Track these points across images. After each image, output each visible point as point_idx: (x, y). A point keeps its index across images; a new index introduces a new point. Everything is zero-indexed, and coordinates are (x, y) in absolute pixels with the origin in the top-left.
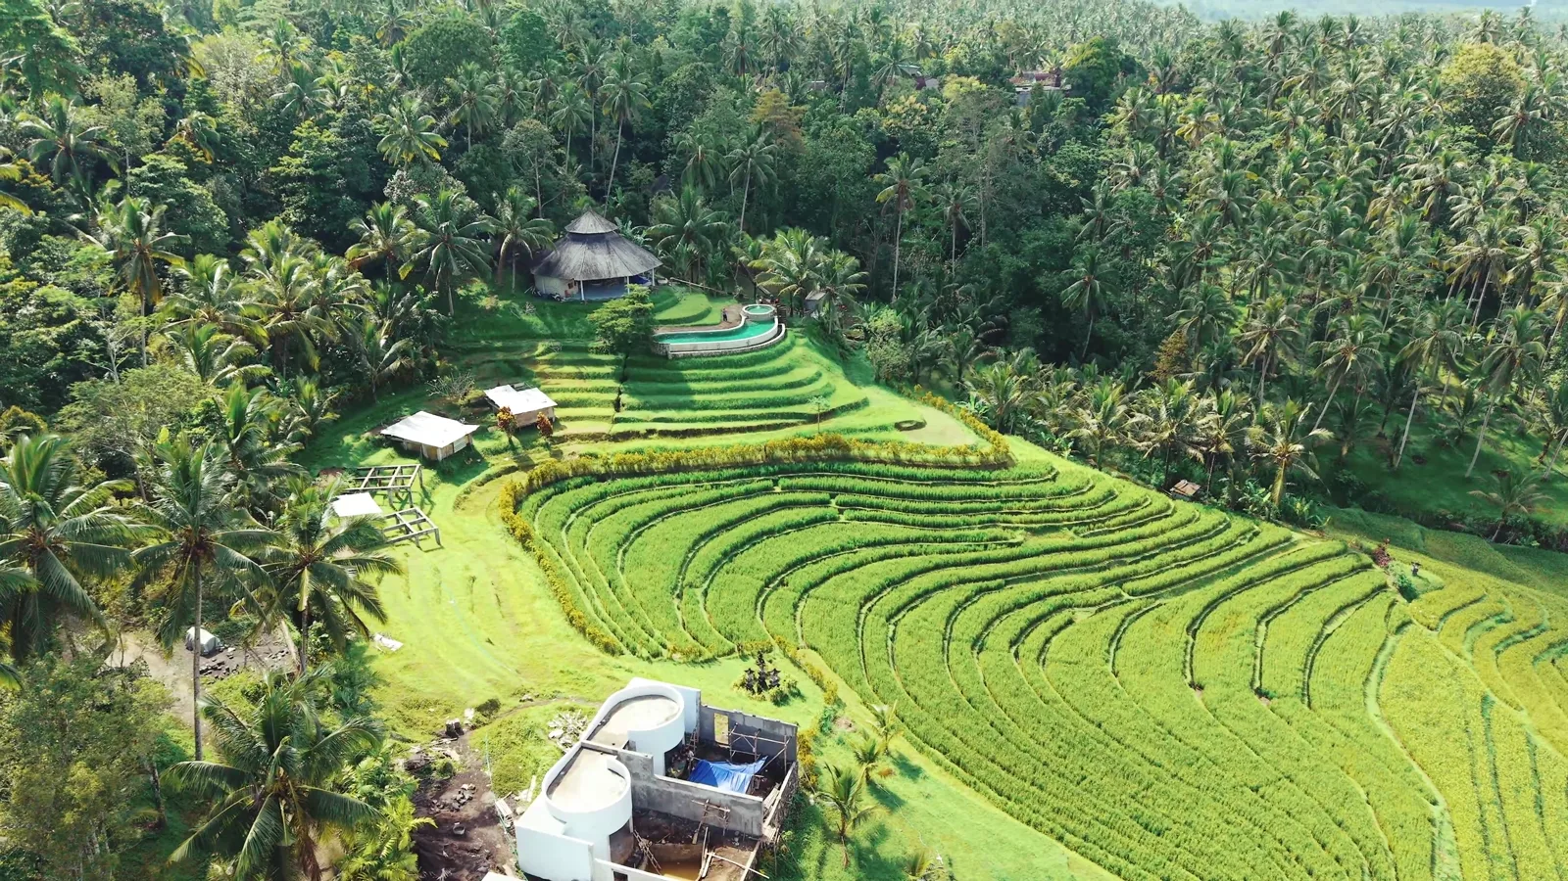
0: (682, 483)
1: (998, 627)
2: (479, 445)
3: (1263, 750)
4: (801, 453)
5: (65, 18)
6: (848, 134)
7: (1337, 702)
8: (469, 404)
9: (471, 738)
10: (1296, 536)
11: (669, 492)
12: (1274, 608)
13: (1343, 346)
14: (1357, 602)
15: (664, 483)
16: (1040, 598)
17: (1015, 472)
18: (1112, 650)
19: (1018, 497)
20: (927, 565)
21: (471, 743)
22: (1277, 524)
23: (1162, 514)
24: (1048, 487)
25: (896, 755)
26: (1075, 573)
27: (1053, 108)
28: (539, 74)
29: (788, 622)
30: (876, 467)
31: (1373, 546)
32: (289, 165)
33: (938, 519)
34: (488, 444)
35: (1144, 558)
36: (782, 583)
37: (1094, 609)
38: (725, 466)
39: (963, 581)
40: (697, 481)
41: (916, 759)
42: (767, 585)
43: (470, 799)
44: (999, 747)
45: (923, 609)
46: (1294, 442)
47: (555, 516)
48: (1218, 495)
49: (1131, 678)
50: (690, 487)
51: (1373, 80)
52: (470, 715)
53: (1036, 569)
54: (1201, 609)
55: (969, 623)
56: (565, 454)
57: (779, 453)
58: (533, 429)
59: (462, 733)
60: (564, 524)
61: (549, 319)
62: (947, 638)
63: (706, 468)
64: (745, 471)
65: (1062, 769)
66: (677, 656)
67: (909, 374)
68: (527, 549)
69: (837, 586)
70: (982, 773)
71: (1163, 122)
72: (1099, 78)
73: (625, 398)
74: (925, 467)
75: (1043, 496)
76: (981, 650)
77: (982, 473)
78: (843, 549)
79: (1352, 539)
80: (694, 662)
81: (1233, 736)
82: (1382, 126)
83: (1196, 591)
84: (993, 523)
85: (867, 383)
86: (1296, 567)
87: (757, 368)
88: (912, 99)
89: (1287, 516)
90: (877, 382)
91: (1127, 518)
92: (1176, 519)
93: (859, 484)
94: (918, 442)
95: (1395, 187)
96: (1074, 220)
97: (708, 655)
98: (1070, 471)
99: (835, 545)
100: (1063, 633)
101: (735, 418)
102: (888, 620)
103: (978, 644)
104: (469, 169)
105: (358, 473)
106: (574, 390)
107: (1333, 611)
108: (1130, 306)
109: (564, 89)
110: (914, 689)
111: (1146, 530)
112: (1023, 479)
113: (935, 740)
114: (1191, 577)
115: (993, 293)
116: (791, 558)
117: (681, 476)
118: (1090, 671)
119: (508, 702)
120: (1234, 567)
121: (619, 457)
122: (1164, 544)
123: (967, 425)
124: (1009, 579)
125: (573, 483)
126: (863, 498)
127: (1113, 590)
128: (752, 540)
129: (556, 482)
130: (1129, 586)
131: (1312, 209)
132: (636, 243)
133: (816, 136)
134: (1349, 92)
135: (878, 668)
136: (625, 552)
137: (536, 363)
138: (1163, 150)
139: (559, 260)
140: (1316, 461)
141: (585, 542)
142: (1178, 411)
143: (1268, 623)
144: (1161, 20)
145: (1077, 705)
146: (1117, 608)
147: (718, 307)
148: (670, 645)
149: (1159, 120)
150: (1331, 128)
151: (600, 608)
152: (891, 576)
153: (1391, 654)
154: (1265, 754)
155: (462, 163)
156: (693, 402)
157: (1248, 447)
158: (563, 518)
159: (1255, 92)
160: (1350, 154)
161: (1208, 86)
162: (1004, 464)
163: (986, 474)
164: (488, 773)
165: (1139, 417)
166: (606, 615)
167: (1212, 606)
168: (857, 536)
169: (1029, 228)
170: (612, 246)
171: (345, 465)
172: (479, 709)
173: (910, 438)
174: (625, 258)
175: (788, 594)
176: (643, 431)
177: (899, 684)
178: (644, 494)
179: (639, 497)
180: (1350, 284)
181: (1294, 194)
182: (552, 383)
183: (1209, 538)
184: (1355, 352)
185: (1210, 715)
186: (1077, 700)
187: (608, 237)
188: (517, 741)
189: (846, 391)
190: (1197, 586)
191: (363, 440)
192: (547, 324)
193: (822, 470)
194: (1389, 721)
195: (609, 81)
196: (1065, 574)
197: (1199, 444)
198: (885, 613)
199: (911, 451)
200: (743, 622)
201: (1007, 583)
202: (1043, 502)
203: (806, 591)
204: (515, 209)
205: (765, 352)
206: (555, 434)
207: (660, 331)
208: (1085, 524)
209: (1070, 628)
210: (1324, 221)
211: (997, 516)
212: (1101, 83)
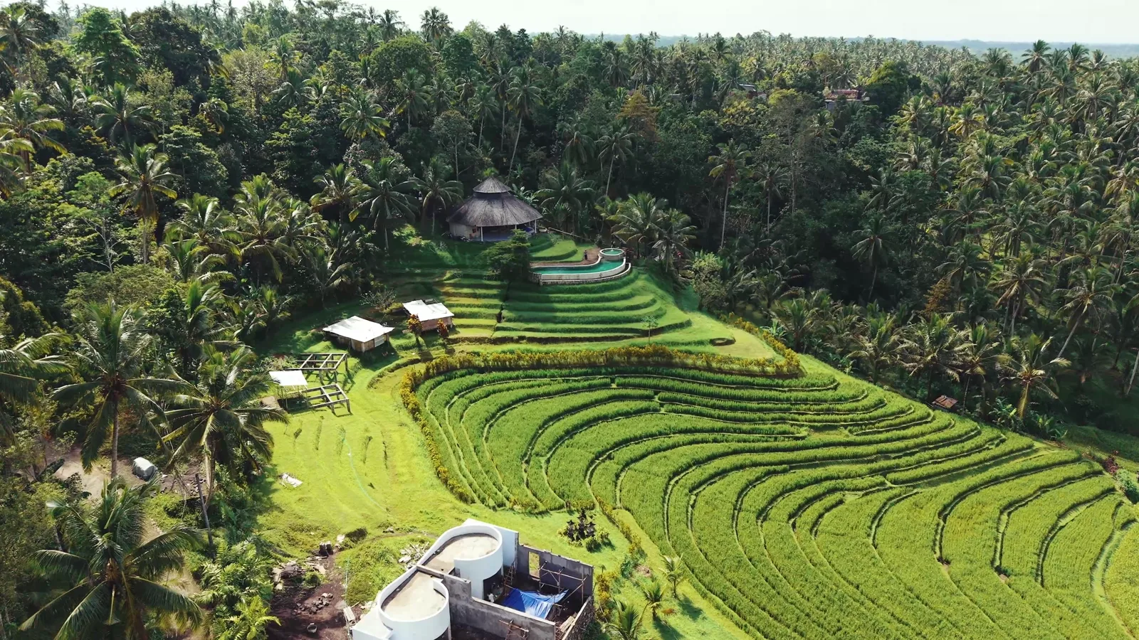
0: (541, 377)
1: (781, 502)
2: (395, 343)
3: (999, 618)
4: (634, 359)
5: (133, 33)
6: (691, 127)
7: (1067, 582)
8: (391, 313)
9: (338, 558)
10: (1037, 445)
11: (530, 383)
12: (1016, 502)
13: (1081, 293)
14: (1088, 501)
15: (527, 377)
16: (817, 481)
17: (804, 381)
18: (874, 527)
19: (805, 401)
20: (726, 450)
21: (337, 561)
22: (1021, 434)
23: (922, 420)
24: (830, 394)
25: (682, 598)
26: (848, 463)
27: (854, 113)
28: (463, 80)
29: (610, 487)
30: (692, 372)
31: (1104, 457)
32: (278, 139)
33: (739, 414)
34: (402, 342)
35: (906, 455)
36: (610, 457)
37: (861, 493)
38: (575, 366)
39: (755, 465)
40: (552, 376)
41: (699, 602)
42: (597, 458)
43: (327, 605)
44: (770, 599)
45: (719, 484)
46: (1037, 368)
47: (442, 397)
48: (972, 409)
49: (887, 550)
50: (547, 380)
51: (1112, 91)
52: (341, 539)
53: (816, 458)
54: (951, 498)
55: (756, 498)
56: (457, 351)
57: (616, 358)
58: (435, 332)
59: (332, 553)
60: (448, 403)
61: (457, 253)
62: (737, 508)
63: (560, 366)
64: (590, 371)
65: (822, 620)
66: (517, 507)
67: (726, 304)
68: (416, 419)
69: (652, 462)
70: (753, 618)
71: (939, 122)
72: (892, 92)
73: (505, 313)
74: (732, 374)
75: (826, 401)
76: (765, 520)
77: (776, 380)
78: (661, 434)
79: (1087, 450)
80: (530, 513)
81: (972, 604)
82: (1119, 126)
83: (948, 485)
84: (783, 420)
85: (692, 310)
86: (1037, 469)
87: (606, 294)
88: (744, 104)
89: (1029, 428)
90: (700, 309)
91: (893, 422)
92: (935, 425)
93: (677, 384)
94: (726, 354)
95: (1128, 170)
96: (865, 195)
97: (542, 508)
98: (848, 383)
99: (654, 430)
100: (834, 511)
101: (586, 331)
102: (691, 491)
103: (762, 514)
104: (406, 144)
105: (301, 358)
106: (469, 306)
107: (1067, 507)
108: (907, 261)
109: (480, 90)
110: (705, 547)
111: (909, 432)
112: (810, 387)
113: (717, 589)
114: (945, 472)
115: (799, 248)
116: (617, 438)
117: (541, 372)
118: (853, 542)
119: (373, 532)
120: (982, 466)
121: (495, 355)
122: (923, 444)
123: (768, 343)
124: (793, 465)
125: (459, 373)
126: (679, 396)
127: (879, 479)
128: (590, 423)
129: (447, 372)
130: (892, 476)
131: (1058, 187)
132: (526, 202)
133: (667, 129)
134: (1091, 99)
135: (677, 528)
136: (491, 426)
137: (443, 285)
138: (937, 142)
139: (466, 212)
140: (1057, 386)
141: (462, 417)
142: (939, 339)
143: (1009, 514)
144: (948, 59)
145: (840, 569)
146: (880, 494)
147: (582, 250)
148: (512, 498)
149: (937, 121)
150: (1077, 127)
151: (463, 466)
152: (697, 457)
153: (1117, 546)
154: (1000, 622)
155: (402, 141)
156: (555, 317)
157: (999, 372)
158: (448, 398)
159: (1014, 100)
160: (1091, 146)
161: (977, 96)
162: (796, 373)
163: (780, 382)
164: (345, 586)
165: (909, 343)
166: (467, 472)
167: (961, 496)
168: (673, 424)
169: (829, 199)
170: (507, 203)
171: (292, 351)
172: (349, 535)
173: (722, 352)
174: (514, 211)
175: (613, 466)
176: (516, 338)
177: (693, 541)
178: (511, 384)
179: (507, 386)
180: (1089, 244)
181: (1044, 175)
182: (454, 300)
183: (962, 442)
184: (1091, 298)
185: (955, 586)
186: (842, 565)
187: (503, 196)
188: (371, 562)
189: (675, 315)
190: (950, 480)
191: (309, 335)
192: (454, 258)
193: (649, 373)
194: (1113, 602)
195: (513, 85)
196: (839, 463)
197: (958, 367)
198: (689, 485)
199: (720, 361)
200: (574, 485)
201: (792, 468)
202: (825, 406)
203: (627, 464)
204: (436, 174)
205: (613, 283)
206: (451, 337)
207: (535, 265)
208: (858, 425)
209: (840, 507)
210: (1067, 196)
211: (786, 415)
212: (893, 96)
